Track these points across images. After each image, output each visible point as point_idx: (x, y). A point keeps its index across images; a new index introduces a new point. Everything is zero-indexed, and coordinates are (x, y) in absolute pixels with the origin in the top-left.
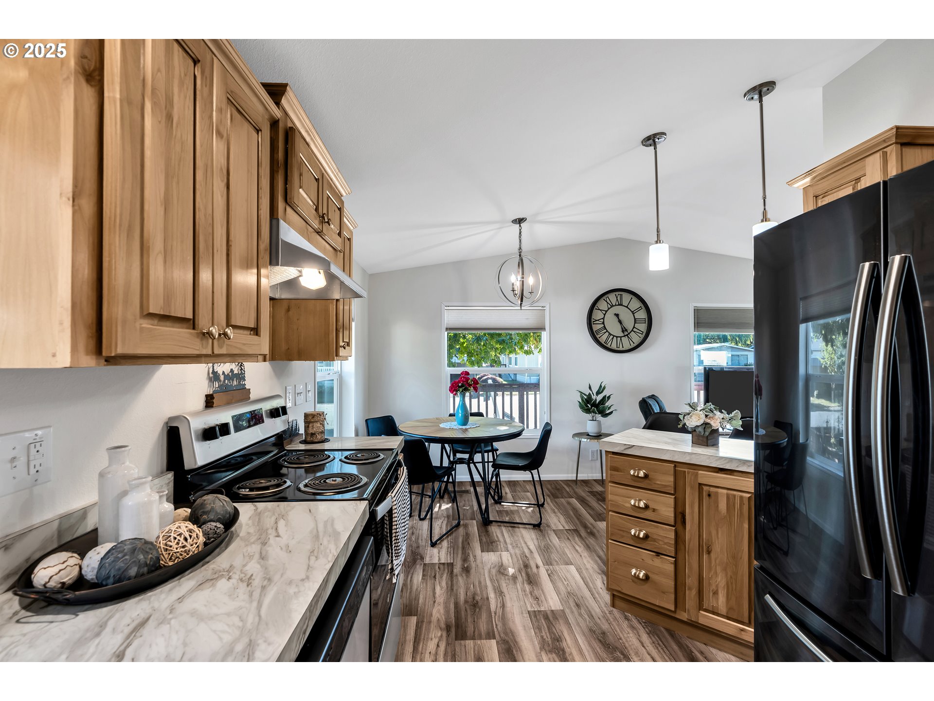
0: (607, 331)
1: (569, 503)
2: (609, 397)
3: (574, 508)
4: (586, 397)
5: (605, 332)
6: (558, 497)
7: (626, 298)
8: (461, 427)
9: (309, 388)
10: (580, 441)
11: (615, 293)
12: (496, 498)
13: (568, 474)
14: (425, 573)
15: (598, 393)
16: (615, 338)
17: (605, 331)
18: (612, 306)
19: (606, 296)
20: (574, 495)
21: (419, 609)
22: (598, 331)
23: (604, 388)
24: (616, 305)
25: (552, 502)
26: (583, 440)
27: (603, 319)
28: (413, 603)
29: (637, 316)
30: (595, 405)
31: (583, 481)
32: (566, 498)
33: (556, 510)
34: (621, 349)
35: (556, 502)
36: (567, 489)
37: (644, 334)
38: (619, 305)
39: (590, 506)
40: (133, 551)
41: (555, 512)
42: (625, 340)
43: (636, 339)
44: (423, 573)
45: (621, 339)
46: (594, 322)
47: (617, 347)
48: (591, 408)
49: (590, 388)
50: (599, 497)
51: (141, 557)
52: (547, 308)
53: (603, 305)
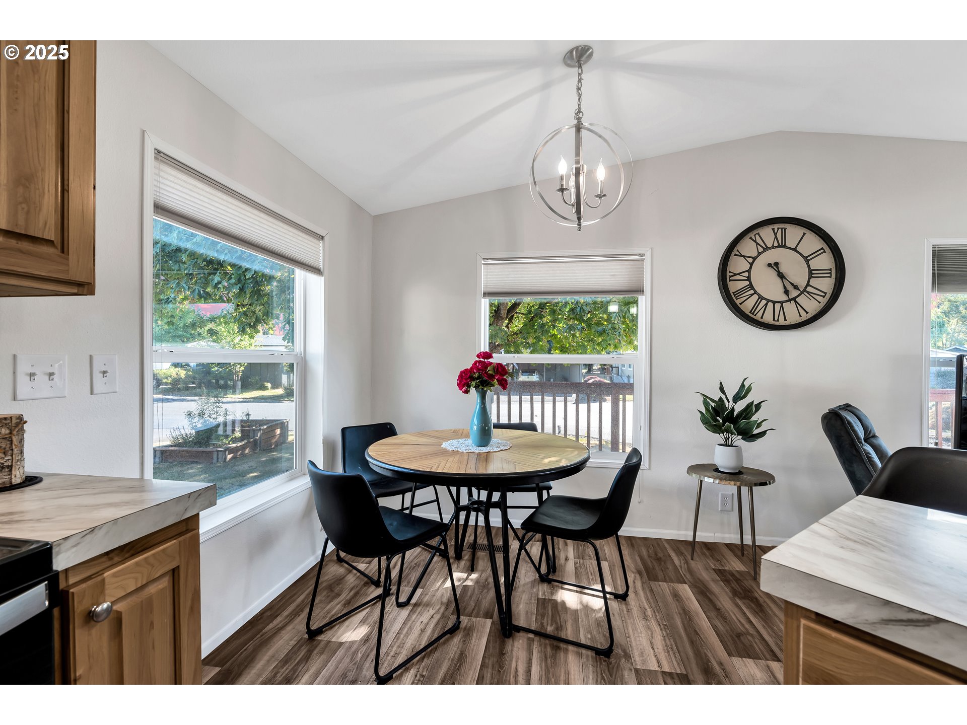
0: (756, 292)
1: (676, 596)
2: (758, 407)
3: (684, 610)
4: (713, 405)
5: (752, 295)
6: (656, 579)
7: (793, 234)
10: (701, 481)
11: (772, 227)
12: (544, 569)
13: (679, 529)
15: (737, 398)
16: (770, 305)
17: (752, 292)
18: (766, 249)
19: (755, 232)
20: (688, 576)
22: (739, 293)
23: (749, 389)
24: (773, 247)
25: (643, 588)
26: (706, 479)
27: (749, 271)
29: (815, 264)
30: (731, 418)
31: (705, 544)
32: (672, 581)
33: (649, 612)
34: (781, 322)
35: (651, 591)
36: (677, 562)
37: (828, 296)
38: (779, 246)
39: (718, 610)
41: (646, 618)
42: (790, 308)
43: (812, 306)
45: (782, 306)
46: (730, 277)
47: (774, 320)
48: (724, 424)
49: (722, 389)
50: (734, 585)
52: (647, 258)
53: (748, 247)
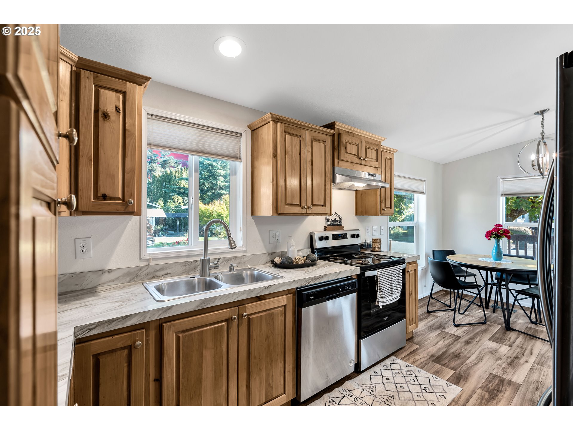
8: (495, 262)
9: (382, 228)
14: (439, 334)
21: (423, 344)
28: (423, 341)
40: (287, 258)
44: (438, 334)
51: (288, 260)
